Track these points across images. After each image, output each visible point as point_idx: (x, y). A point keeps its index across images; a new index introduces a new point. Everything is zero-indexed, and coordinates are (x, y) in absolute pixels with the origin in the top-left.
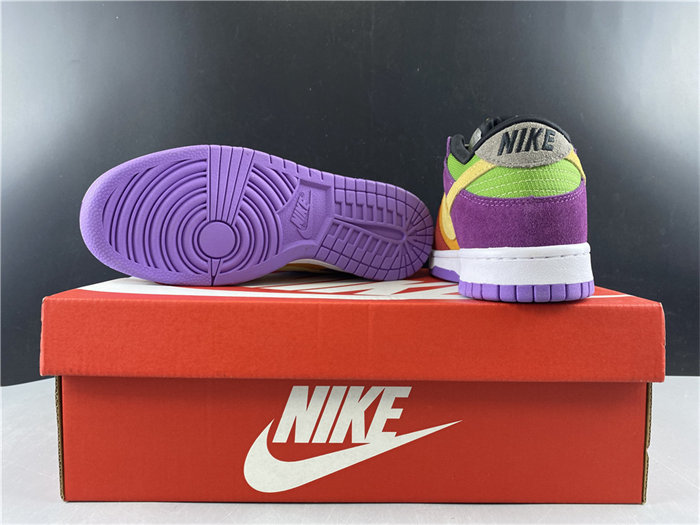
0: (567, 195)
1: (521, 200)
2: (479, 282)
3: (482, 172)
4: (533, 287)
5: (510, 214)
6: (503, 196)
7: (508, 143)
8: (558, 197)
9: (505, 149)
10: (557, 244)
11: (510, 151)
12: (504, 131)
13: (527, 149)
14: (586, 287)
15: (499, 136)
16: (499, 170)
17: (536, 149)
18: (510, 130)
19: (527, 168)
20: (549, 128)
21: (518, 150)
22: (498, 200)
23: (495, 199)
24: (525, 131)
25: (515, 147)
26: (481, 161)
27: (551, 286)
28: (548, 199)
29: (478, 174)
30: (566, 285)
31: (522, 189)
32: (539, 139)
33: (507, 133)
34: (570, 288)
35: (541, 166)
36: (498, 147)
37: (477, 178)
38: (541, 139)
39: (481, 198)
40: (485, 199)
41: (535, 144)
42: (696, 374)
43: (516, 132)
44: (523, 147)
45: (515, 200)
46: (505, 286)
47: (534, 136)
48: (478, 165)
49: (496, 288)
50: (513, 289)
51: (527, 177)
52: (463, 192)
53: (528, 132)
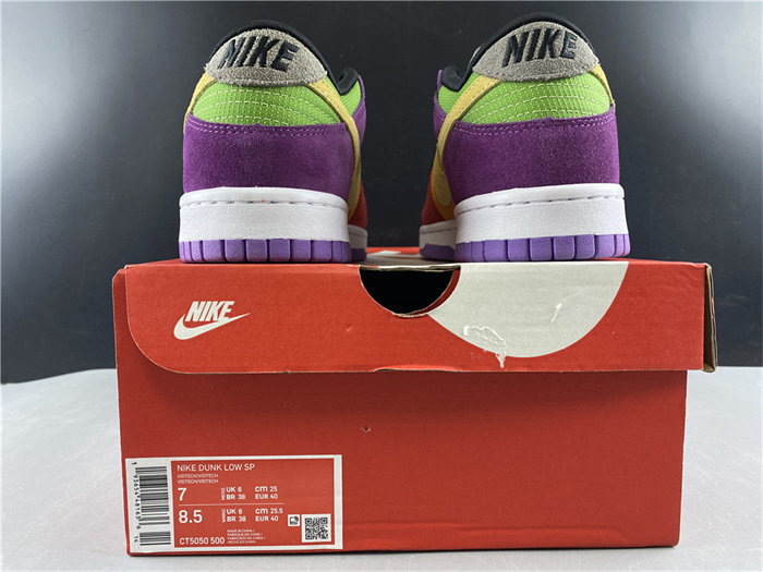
0: (594, 118)
1: (535, 122)
2: (480, 240)
3: (482, 92)
4: (552, 239)
5: (520, 143)
6: (511, 119)
7: (515, 49)
8: (583, 119)
9: (512, 58)
10: (583, 182)
11: (518, 60)
12: (510, 34)
13: (542, 56)
14: (620, 239)
15: (503, 42)
16: (504, 87)
17: (553, 56)
18: (517, 32)
19: (543, 80)
20: (569, 31)
21: (529, 58)
22: (504, 126)
23: (500, 125)
24: (538, 32)
25: (525, 55)
26: (480, 78)
27: (576, 237)
28: (569, 121)
29: (477, 96)
30: (596, 237)
31: (535, 108)
32: (556, 43)
33: (514, 38)
34: (600, 240)
35: (559, 79)
36: (502, 57)
37: (477, 101)
38: (559, 43)
39: (481, 127)
40: (487, 126)
41: (551, 50)
42: (759, 364)
43: (525, 35)
44: (536, 54)
45: (526, 123)
46: (515, 241)
47: (550, 38)
48: (477, 84)
49: (503, 245)
50: (525, 244)
51: (542, 94)
52: (458, 124)
53: (543, 33)
